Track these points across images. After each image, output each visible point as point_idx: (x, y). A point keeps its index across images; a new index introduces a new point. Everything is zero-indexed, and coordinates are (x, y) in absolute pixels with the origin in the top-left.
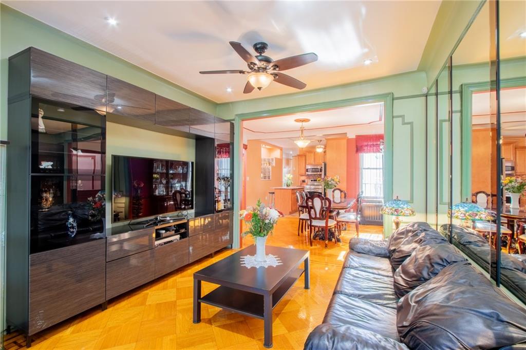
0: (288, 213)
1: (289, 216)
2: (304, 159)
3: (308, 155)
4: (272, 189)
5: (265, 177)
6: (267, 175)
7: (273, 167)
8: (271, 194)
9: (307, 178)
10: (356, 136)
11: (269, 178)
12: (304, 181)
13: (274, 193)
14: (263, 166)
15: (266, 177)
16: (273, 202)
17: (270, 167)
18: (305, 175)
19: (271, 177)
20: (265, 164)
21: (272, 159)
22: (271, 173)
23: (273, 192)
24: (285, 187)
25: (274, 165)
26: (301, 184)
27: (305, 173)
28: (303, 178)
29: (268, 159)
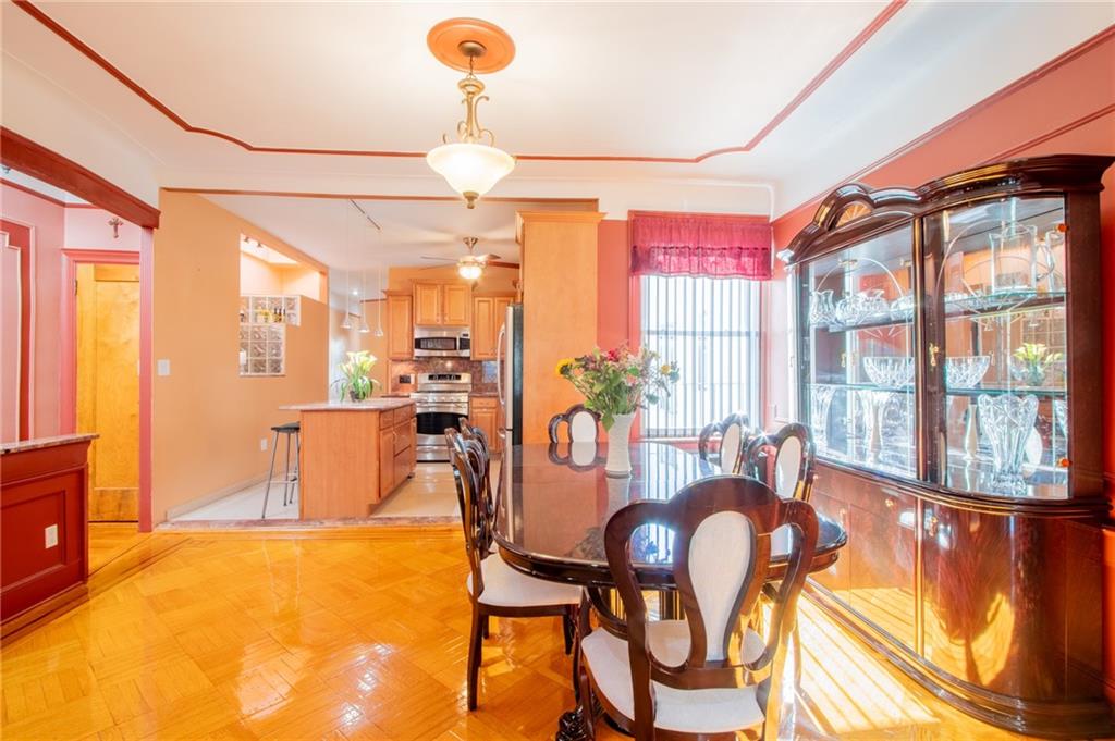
0: (364, 510)
1: (370, 523)
2: (407, 304)
3: (421, 293)
4: (291, 411)
5: (259, 366)
6: (267, 358)
7: (290, 329)
8: (283, 435)
9: (417, 370)
10: (631, 212)
11: (276, 369)
12: (404, 380)
13: (297, 429)
14: (249, 325)
15: (262, 363)
16: (293, 464)
17: (281, 329)
18: (410, 360)
19: (282, 366)
20: (261, 318)
21: (290, 300)
22: (283, 349)
23: (292, 421)
24: (349, 404)
25: (297, 321)
26: (393, 390)
27: (412, 354)
28: (402, 369)
29: (272, 300)
